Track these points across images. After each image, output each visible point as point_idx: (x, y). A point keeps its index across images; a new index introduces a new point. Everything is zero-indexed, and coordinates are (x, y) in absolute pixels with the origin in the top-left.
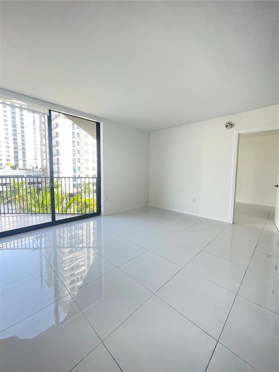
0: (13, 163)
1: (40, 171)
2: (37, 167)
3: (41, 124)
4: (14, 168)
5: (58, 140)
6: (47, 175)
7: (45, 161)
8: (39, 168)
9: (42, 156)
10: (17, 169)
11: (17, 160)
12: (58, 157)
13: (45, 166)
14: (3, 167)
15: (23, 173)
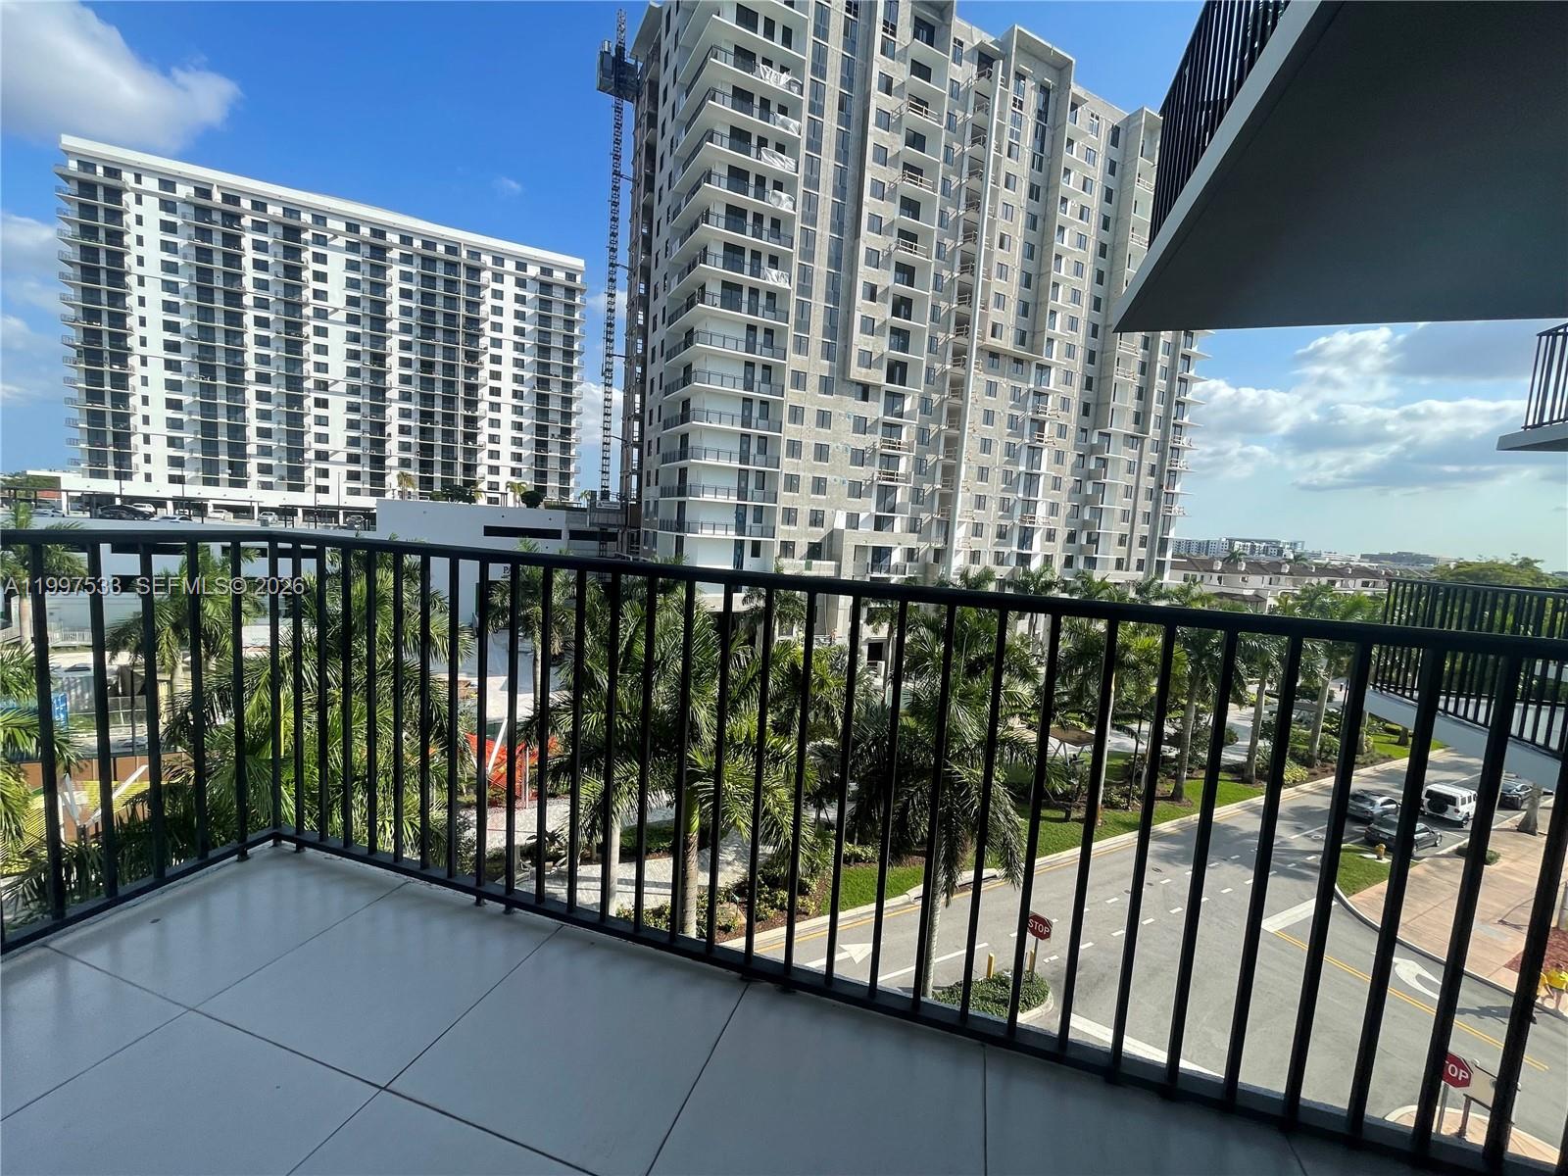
0: (529, 484)
1: (614, 511)
2: (605, 495)
3: (632, 334)
4: (532, 499)
5: (687, 396)
6: (639, 532)
7: (635, 478)
8: (613, 499)
9: (626, 459)
10: (541, 506)
11: (541, 475)
12: (682, 463)
13: (633, 500)
14: (499, 496)
15: (558, 521)
